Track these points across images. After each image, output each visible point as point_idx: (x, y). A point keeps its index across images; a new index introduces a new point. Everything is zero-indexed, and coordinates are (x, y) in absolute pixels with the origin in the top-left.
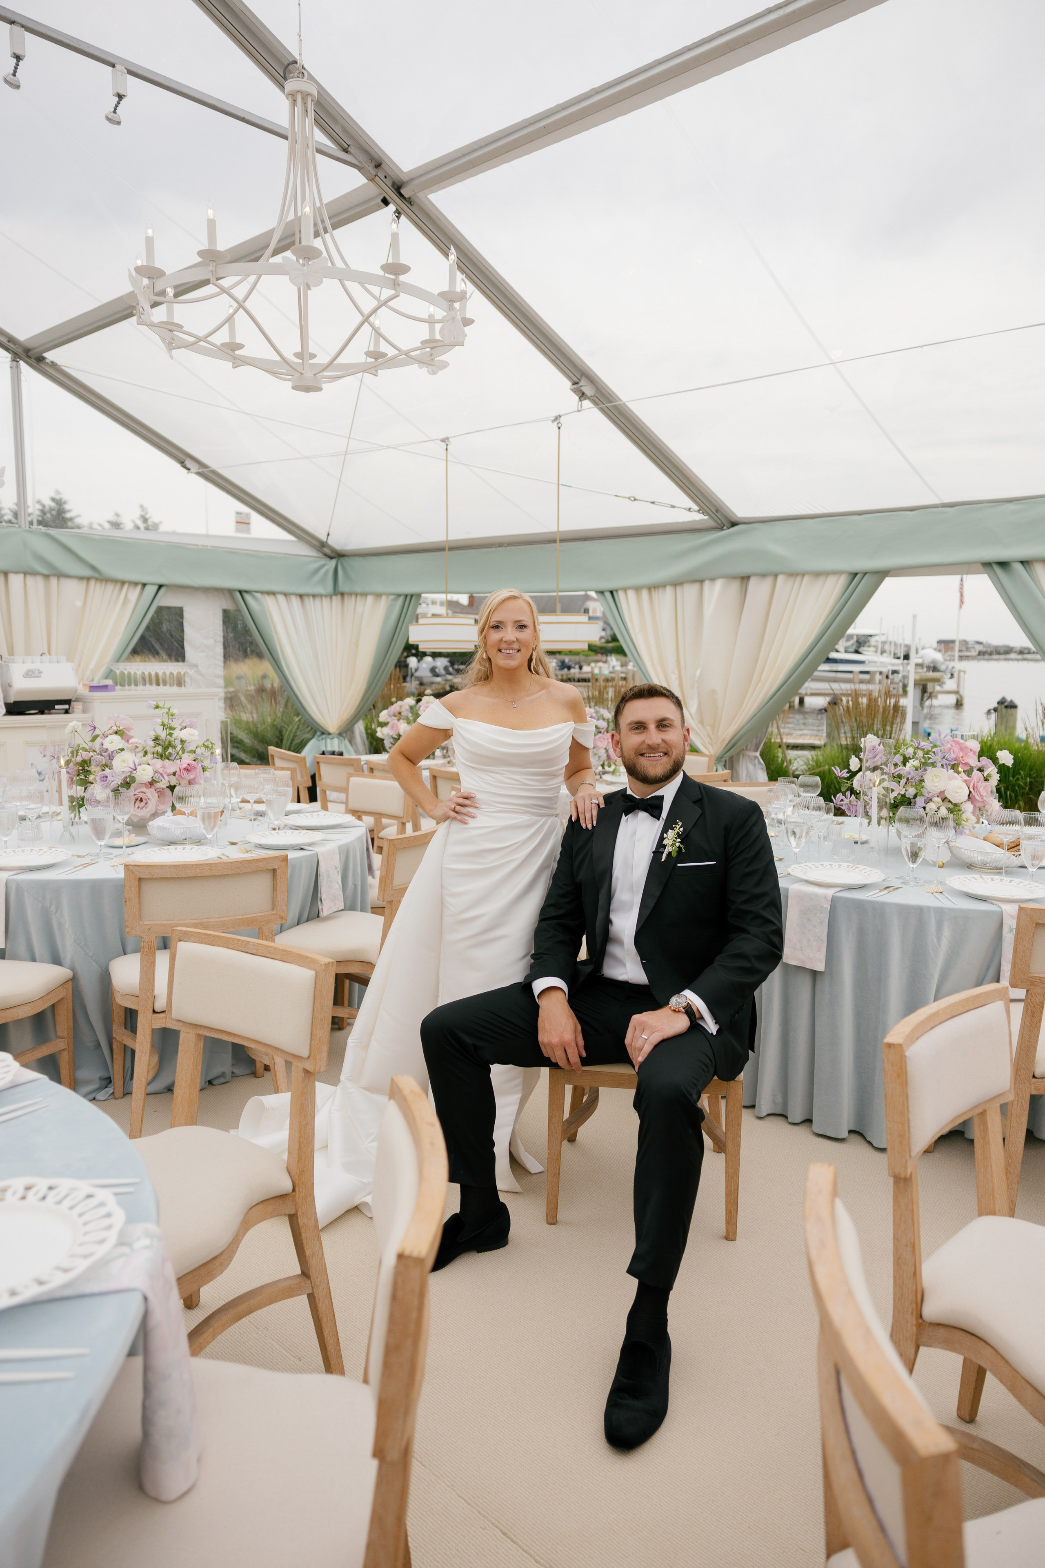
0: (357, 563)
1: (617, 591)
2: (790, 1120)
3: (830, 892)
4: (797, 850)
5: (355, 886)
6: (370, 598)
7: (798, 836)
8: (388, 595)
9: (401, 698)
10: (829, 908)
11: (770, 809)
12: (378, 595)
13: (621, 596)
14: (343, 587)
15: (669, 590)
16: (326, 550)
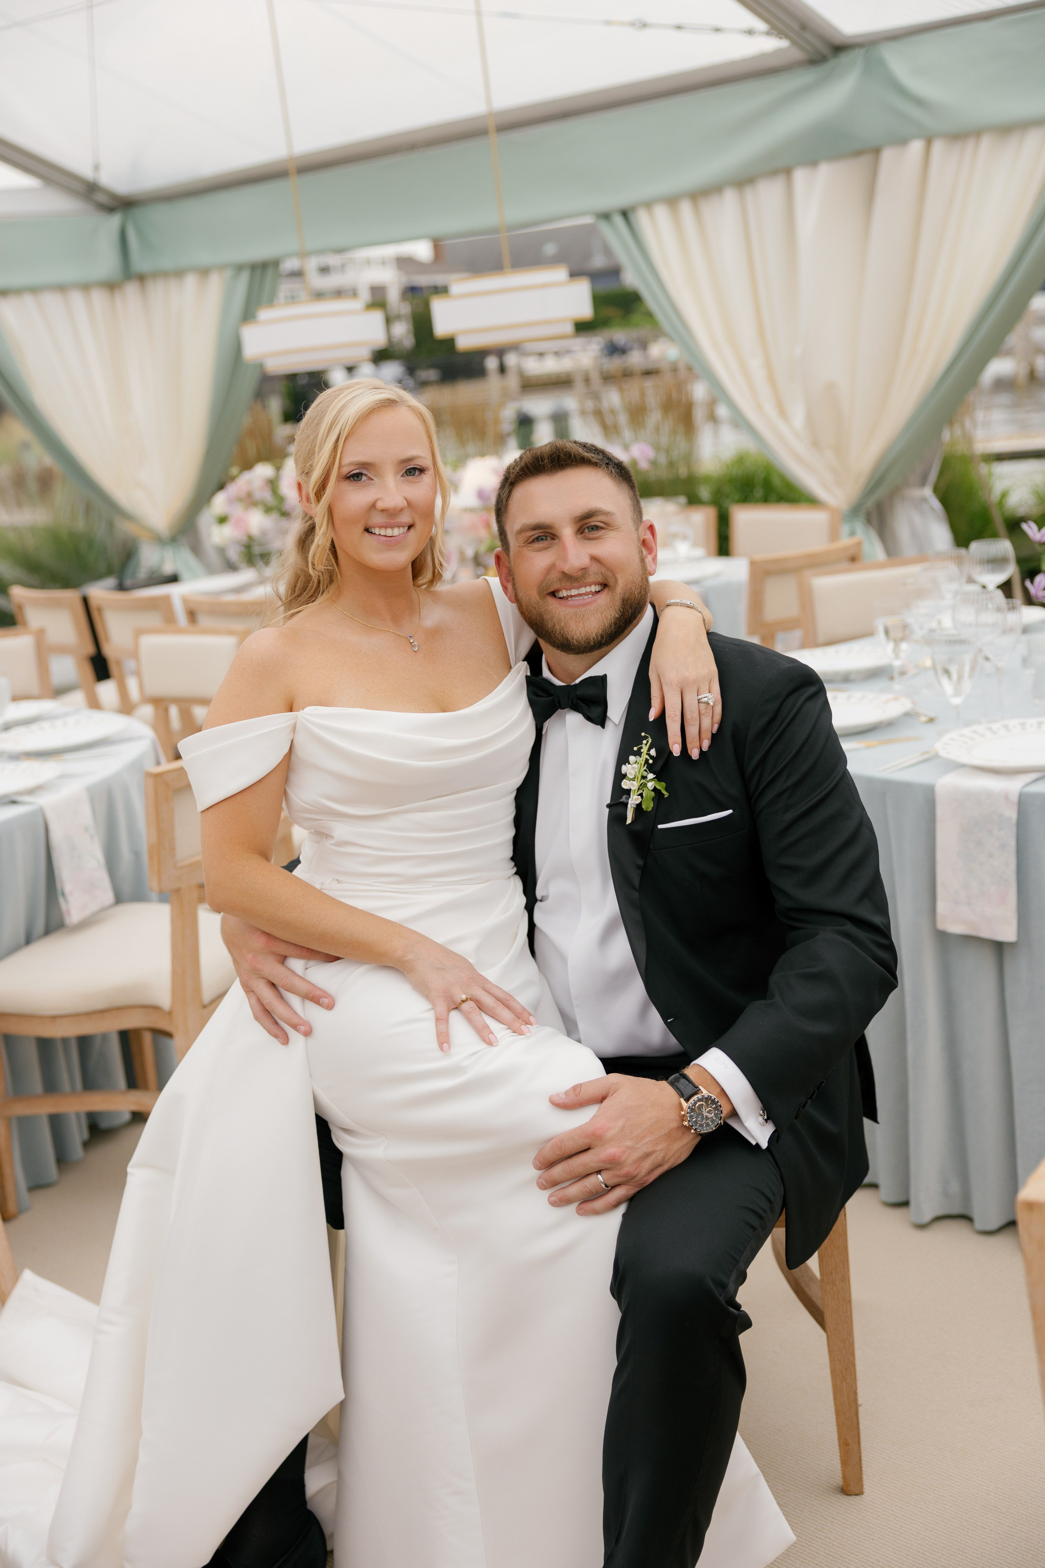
0: (159, 215)
1: (633, 208)
2: (979, 1225)
3: (1014, 786)
4: (957, 701)
5: (137, 854)
6: (191, 281)
7: (955, 676)
8: (221, 268)
9: (247, 466)
10: (1014, 816)
11: (910, 620)
12: (204, 272)
13: (642, 218)
14: (140, 263)
15: (730, 196)
16: (101, 198)
